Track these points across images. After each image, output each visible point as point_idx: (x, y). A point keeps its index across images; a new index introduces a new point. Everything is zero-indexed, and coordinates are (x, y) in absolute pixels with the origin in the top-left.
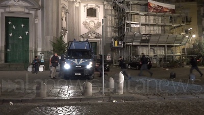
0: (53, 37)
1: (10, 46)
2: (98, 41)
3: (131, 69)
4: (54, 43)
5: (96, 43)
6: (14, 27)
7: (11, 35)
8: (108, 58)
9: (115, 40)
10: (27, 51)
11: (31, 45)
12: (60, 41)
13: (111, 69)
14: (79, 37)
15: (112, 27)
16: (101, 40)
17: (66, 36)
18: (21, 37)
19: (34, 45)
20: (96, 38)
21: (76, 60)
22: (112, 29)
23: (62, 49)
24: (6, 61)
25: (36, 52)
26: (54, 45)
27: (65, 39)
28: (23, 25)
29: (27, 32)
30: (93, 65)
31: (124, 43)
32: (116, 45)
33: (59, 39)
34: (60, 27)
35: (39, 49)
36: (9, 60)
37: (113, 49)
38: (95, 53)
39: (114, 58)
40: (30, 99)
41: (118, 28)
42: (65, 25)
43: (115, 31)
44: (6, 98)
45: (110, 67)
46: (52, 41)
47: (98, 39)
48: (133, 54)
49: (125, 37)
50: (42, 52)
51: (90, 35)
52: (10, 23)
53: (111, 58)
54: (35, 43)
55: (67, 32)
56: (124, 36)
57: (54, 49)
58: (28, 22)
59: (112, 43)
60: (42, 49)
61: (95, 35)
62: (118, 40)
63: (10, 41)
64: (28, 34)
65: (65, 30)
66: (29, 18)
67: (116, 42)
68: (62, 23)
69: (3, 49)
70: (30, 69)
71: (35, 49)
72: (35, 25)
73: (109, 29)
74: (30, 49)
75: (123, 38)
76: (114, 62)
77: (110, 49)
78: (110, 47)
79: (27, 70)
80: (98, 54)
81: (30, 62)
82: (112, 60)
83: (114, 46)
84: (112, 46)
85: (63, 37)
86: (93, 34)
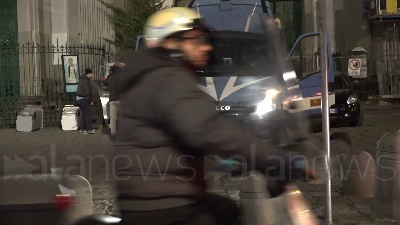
4: (118, 11)
8: (356, 69)
10: (10, 47)
11: (26, 24)
19: (36, 18)
21: (209, 79)
25: (45, 49)
26: (118, 18)
30: (279, 100)
32: (392, 7)
35: (59, 38)
37: (379, 26)
50: (73, 50)
53: (371, 66)
54: (42, 15)
57: (118, 35)
60: (70, 39)
70: (24, 123)
71: (42, 36)
74: (21, 41)
76: (381, 87)
77: (364, 27)
78: (365, 15)
79: (14, 126)
80: (308, 51)
81: (23, 91)
82: (375, 77)
83: (380, 12)
84: (374, 11)
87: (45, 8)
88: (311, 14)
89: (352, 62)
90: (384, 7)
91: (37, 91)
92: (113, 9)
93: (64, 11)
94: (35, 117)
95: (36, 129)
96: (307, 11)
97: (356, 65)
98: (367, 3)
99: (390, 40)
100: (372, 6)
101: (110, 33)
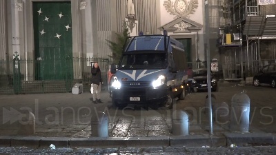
0: (112, 32)
1: (42, 52)
2: (194, 35)
3: (259, 86)
4: (114, 44)
5: (189, 40)
6: (47, 19)
7: (43, 32)
8: (214, 68)
9: (226, 31)
10: (70, 59)
11: (76, 50)
13: (220, 88)
14: (158, 31)
15: (219, 7)
16: (201, 32)
17: (134, 29)
18: (58, 36)
20: (188, 29)
22: (219, 12)
24: (37, 77)
25: (84, 60)
26: (114, 46)
28: (60, 15)
29: (67, 27)
31: (244, 37)
32: (229, 42)
33: (122, 36)
34: (123, 15)
35: (90, 55)
36: (42, 76)
37: (223, 50)
38: (189, 59)
39: (225, 67)
40: (81, 139)
41: (232, 9)
42: (131, 9)
43: (225, 16)
44: (43, 139)
47: (193, 33)
48: (263, 58)
49: (246, 24)
50: (95, 60)
51: (177, 26)
52: (40, 12)
53: (220, 67)
55: (136, 22)
56: (243, 23)
57: (114, 54)
58: (69, 8)
59: (221, 38)
60: (94, 55)
61: (187, 26)
62: (232, 33)
63: (41, 44)
64: (70, 30)
65: (132, 19)
66: (70, 2)
67: (228, 36)
68: (127, 6)
69: (32, 58)
70: (75, 90)
71: (82, 54)
72: (81, 13)
73: (214, 13)
74: (74, 56)
75: (243, 28)
76: (224, 75)
77: (217, 50)
78: (217, 46)
79: (71, 92)
80: (193, 60)
81: (75, 77)
82: (222, 71)
83: (224, 44)
84: (221, 43)
85: (129, 31)
86: (183, 24)
87: (84, 43)
88: (195, 45)
89: (213, 65)
90: (225, 42)
91: (80, 77)
92: (112, 43)
93: (92, 47)
94: (79, 88)
95: (80, 93)
96: (192, 44)
97: (214, 66)
98: (218, 40)
99: (228, 55)
100: (220, 41)
101: (111, 53)
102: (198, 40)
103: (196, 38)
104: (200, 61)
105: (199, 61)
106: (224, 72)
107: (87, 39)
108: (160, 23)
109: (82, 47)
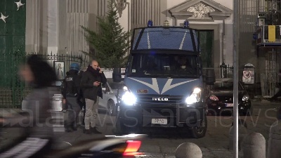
0: (91, 16)
2: (218, 25)
4: (92, 34)
5: (210, 32)
8: (248, 78)
9: (269, 21)
11: (31, 40)
12: (109, 25)
14: (163, 16)
16: (229, 21)
17: (125, 12)
18: (3, 18)
19: (38, 35)
20: (210, 16)
21: (154, 80)
23: (114, 50)
26: (92, 38)
27: (124, 22)
29: (19, 4)
32: (272, 38)
33: (106, 21)
37: (263, 50)
39: (263, 78)
45: (253, 102)
46: (87, 26)
47: (216, 22)
50: (61, 58)
51: (192, 10)
53: (257, 76)
54: (42, 33)
57: (92, 50)
60: (59, 51)
61: (208, 10)
62: (277, 24)
64: (23, 9)
67: (272, 30)
71: (41, 48)
76: (263, 90)
77: (253, 51)
78: (254, 43)
79: (20, 107)
80: (216, 65)
82: (260, 83)
83: (264, 41)
84: (260, 40)
85: (118, 15)
86: (202, 7)
87: (44, 29)
88: (219, 40)
89: (245, 73)
90: (267, 38)
92: (89, 32)
93: (57, 32)
96: (215, 38)
97: (248, 75)
98: (255, 35)
99: (270, 59)
100: (259, 37)
101: (86, 48)
102: (224, 34)
103: (221, 31)
104: (226, 67)
105: (224, 66)
106: (263, 85)
107: (50, 24)
108: (165, 4)
109: (41, 35)
